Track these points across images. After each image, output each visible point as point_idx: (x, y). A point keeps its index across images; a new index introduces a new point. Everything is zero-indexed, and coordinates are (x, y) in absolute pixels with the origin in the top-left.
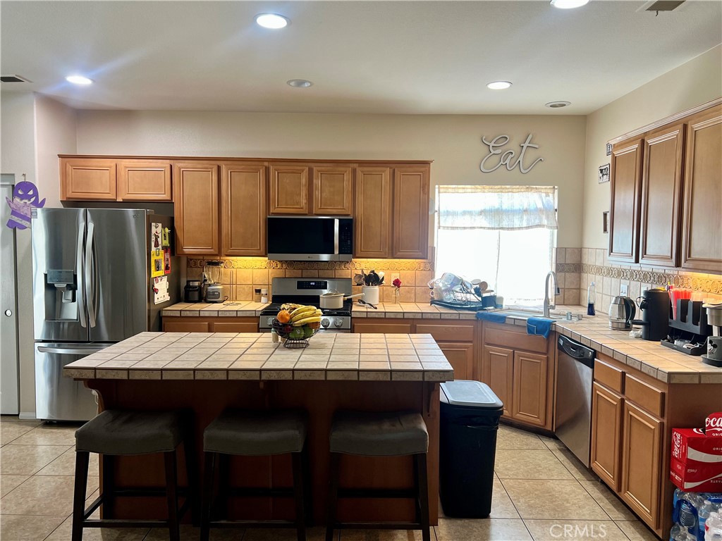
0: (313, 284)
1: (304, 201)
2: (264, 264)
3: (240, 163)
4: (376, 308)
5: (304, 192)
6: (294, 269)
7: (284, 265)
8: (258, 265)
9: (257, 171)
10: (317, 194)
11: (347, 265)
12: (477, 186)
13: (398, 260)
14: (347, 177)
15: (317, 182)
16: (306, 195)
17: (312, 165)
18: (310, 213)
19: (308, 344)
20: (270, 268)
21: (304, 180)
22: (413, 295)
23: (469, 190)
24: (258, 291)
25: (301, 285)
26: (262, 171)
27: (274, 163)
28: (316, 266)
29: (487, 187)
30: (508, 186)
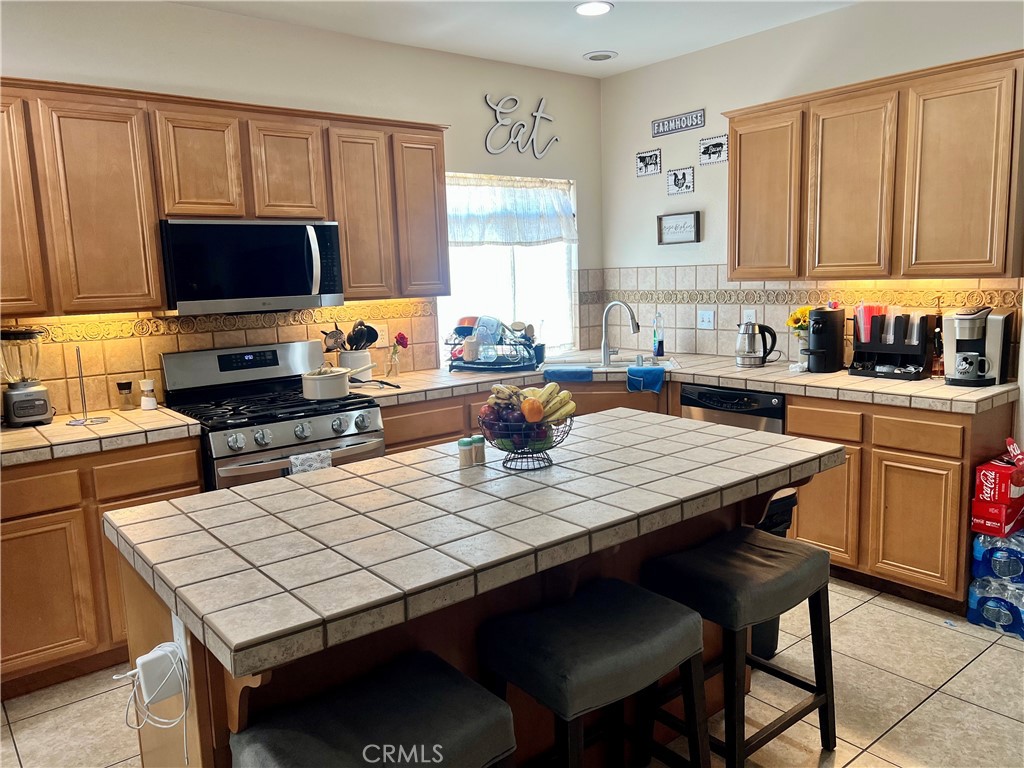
0: (251, 357)
1: (235, 191)
2: (129, 328)
3: (79, 97)
4: (398, 387)
5: (233, 172)
6: (196, 332)
7: (173, 327)
8: (114, 330)
9: (123, 119)
10: (259, 174)
11: (299, 317)
12: (483, 176)
14: (315, 144)
15: (258, 152)
16: (238, 178)
17: (245, 116)
18: (251, 214)
20: (142, 334)
21: (231, 147)
22: (410, 360)
23: (473, 182)
24: (125, 387)
25: (226, 363)
26: (136, 120)
27: (163, 105)
28: (239, 324)
29: (495, 177)
30: (518, 178)
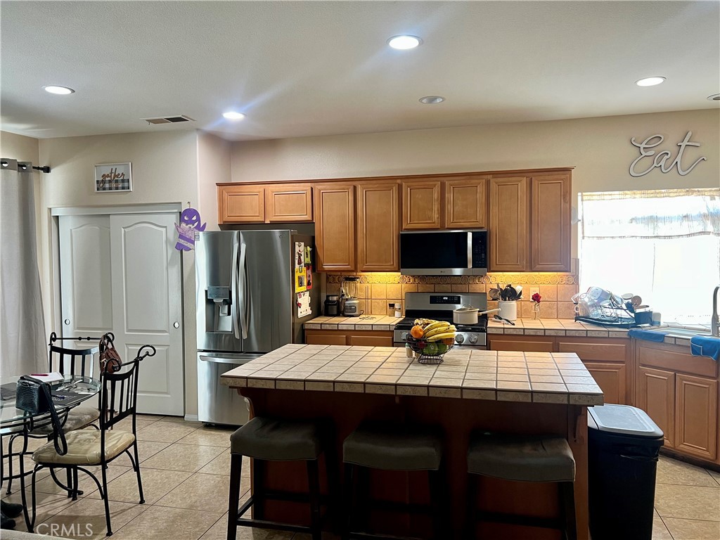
0: (446, 298)
1: (436, 216)
2: (397, 279)
3: (375, 182)
4: (514, 324)
5: (436, 207)
6: (427, 283)
7: (416, 280)
8: (391, 280)
9: (390, 189)
10: (449, 207)
12: (626, 192)
13: (537, 273)
14: (481, 189)
15: (449, 196)
16: (438, 210)
17: (444, 179)
18: (443, 227)
19: (442, 361)
20: (402, 283)
21: (436, 195)
22: (555, 311)
23: (618, 197)
24: (392, 306)
25: (434, 300)
26: (395, 189)
27: (407, 180)
28: (448, 281)
29: (638, 192)
30: (663, 191)
